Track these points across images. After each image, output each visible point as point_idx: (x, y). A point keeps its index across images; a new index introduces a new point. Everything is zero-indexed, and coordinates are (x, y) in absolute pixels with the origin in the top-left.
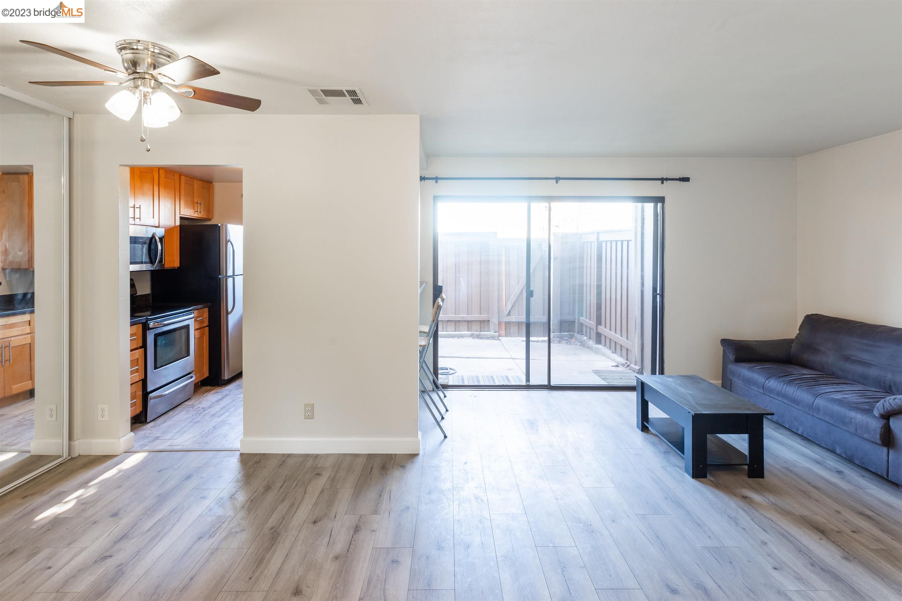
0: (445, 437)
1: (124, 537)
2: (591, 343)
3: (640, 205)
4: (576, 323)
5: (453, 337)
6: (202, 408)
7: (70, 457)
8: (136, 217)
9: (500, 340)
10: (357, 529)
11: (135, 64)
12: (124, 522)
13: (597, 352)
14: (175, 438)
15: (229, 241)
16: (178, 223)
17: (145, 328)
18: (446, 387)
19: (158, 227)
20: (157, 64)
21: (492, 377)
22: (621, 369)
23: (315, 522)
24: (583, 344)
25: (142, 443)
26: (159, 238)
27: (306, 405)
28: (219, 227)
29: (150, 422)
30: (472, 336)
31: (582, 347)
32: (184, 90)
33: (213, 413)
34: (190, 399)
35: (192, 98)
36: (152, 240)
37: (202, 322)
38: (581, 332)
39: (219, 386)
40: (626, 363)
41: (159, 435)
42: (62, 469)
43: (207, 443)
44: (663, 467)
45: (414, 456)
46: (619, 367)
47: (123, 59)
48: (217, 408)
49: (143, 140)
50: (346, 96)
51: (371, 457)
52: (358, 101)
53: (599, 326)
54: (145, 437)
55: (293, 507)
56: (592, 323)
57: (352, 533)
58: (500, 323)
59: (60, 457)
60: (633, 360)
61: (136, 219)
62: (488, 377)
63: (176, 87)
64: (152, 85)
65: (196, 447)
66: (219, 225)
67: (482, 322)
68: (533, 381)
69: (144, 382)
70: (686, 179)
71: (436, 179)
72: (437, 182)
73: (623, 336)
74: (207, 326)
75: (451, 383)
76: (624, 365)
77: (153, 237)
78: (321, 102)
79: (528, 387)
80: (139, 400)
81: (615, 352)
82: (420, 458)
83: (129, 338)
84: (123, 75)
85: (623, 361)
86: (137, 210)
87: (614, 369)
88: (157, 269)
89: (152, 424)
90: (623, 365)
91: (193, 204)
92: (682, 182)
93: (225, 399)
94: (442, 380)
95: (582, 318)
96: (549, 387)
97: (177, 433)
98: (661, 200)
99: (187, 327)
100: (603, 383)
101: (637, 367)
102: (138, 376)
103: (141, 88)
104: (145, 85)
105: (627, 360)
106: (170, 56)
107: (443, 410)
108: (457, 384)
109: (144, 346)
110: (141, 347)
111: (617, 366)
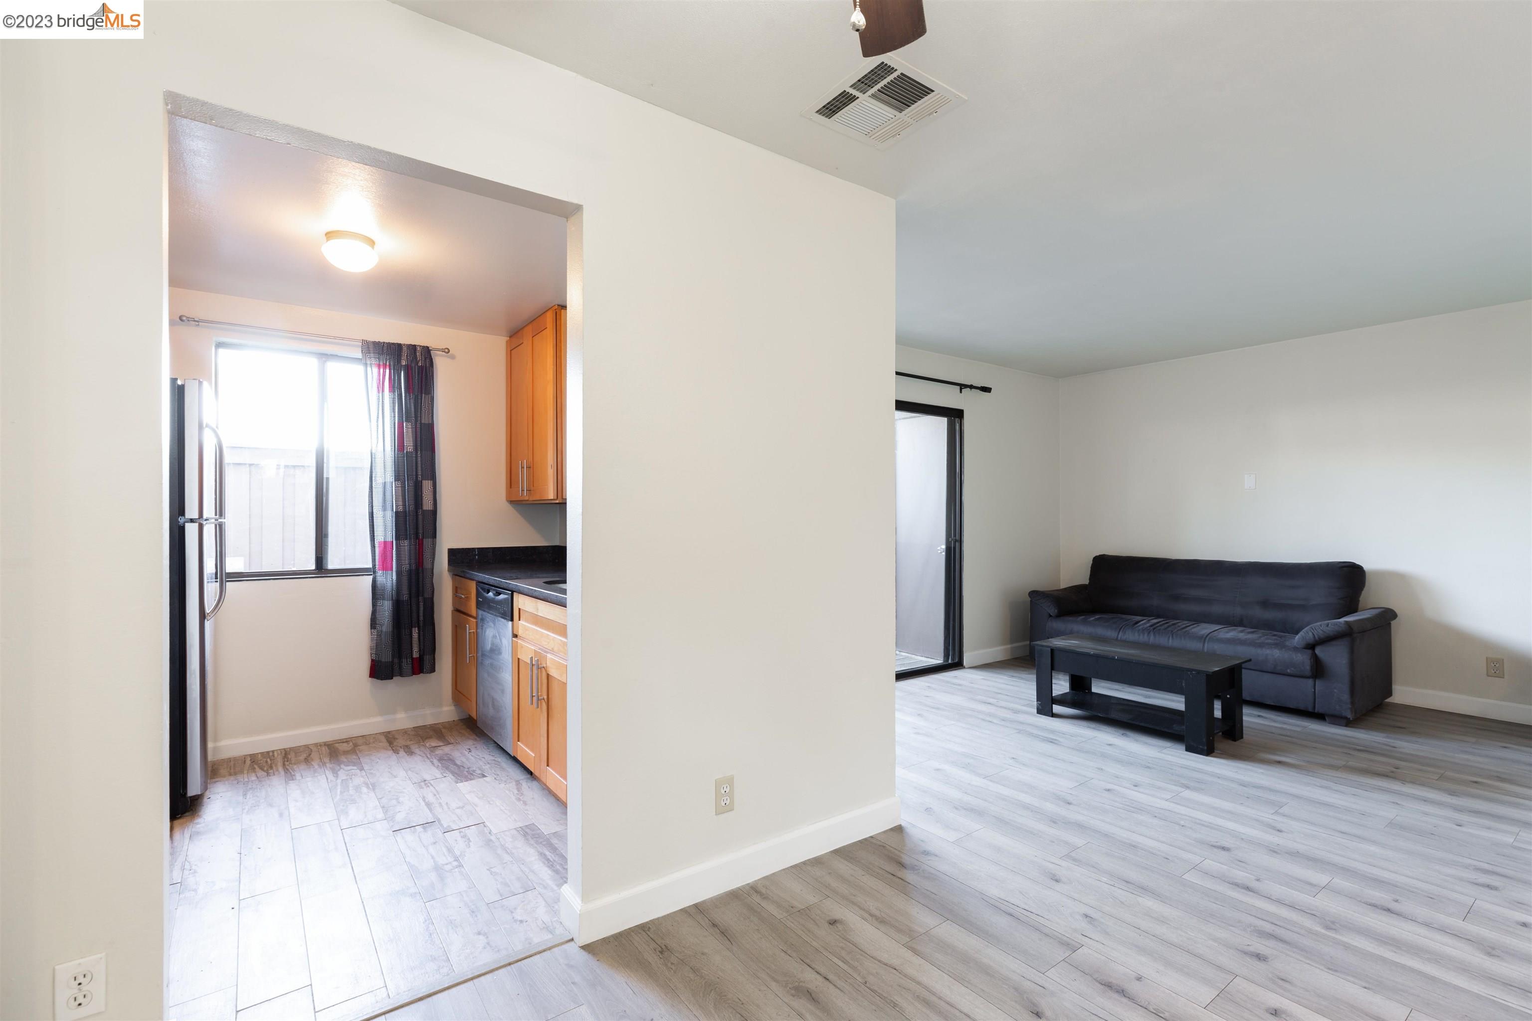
3: (937, 420)
70: (987, 390)
92: (982, 392)
98: (958, 413)
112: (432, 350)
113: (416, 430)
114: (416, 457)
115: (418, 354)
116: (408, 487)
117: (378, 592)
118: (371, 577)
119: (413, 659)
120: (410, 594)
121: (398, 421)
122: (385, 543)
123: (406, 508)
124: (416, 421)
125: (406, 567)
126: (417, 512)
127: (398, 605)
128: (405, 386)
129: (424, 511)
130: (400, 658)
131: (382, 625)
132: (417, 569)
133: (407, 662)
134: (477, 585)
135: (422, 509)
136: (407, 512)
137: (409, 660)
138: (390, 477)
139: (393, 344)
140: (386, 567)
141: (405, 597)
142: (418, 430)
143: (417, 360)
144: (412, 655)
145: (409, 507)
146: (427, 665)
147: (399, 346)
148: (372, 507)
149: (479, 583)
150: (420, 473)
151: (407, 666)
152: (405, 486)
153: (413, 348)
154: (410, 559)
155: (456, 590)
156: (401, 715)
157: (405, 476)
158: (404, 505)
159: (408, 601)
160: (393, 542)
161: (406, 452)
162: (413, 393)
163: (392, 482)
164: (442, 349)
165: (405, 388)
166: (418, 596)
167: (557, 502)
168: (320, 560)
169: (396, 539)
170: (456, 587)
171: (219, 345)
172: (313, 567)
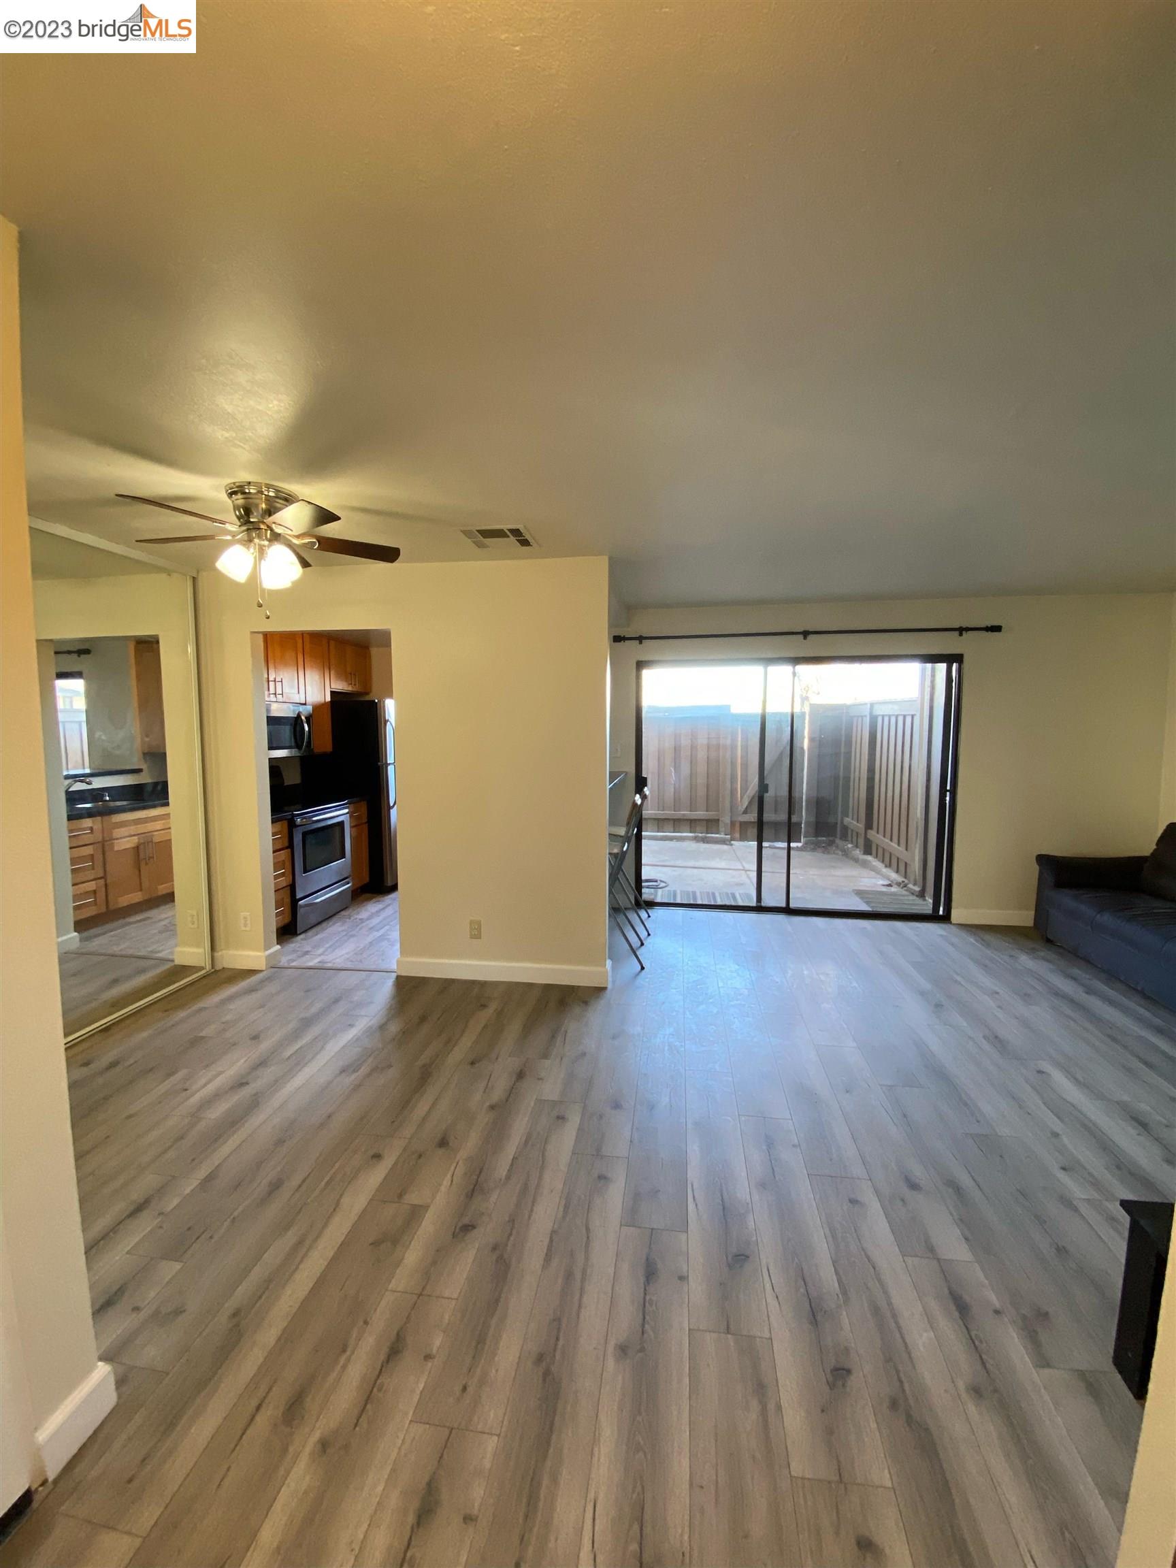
0: (643, 968)
1: (262, 1063)
2: (858, 853)
3: (929, 665)
4: (838, 826)
5: (671, 839)
6: (360, 919)
7: (213, 970)
8: (277, 693)
9: (732, 845)
10: (520, 1075)
11: (248, 511)
12: (265, 1045)
13: (865, 865)
14: (326, 953)
15: (388, 720)
16: (328, 699)
17: (292, 825)
18: (651, 904)
19: (305, 704)
20: (272, 510)
21: (713, 894)
22: (894, 889)
23: (472, 1063)
24: (846, 854)
25: (290, 957)
26: (306, 718)
27: (471, 922)
28: (376, 703)
29: (300, 934)
30: (696, 839)
31: (844, 857)
32: (306, 541)
33: (371, 926)
34: (346, 908)
35: (318, 549)
36: (297, 720)
37: (358, 818)
38: (844, 837)
39: (381, 894)
40: (903, 882)
41: (310, 949)
42: (205, 982)
43: (361, 961)
44: (929, 1025)
45: (601, 990)
46: (891, 886)
47: (234, 506)
48: (375, 921)
49: (260, 606)
50: (508, 537)
51: (548, 988)
52: (525, 543)
53: (869, 831)
54: (294, 951)
55: (450, 1043)
56: (861, 826)
57: (514, 1079)
58: (733, 823)
59: (202, 968)
60: (912, 879)
61: (277, 696)
62: (708, 893)
63: (298, 537)
64: (268, 536)
65: (349, 965)
66: (376, 701)
67: (708, 821)
68: (767, 901)
69: (292, 887)
70: (997, 629)
71: (641, 639)
72: (641, 643)
73: (901, 845)
74: (366, 823)
75: (659, 900)
76: (900, 884)
77: (299, 716)
78: (480, 545)
79: (759, 909)
80: (286, 908)
81: (889, 866)
82: (608, 992)
83: (271, 838)
84: (233, 526)
85: (900, 879)
86: (279, 685)
87: (884, 889)
88: (305, 754)
89: (302, 936)
90: (898, 884)
91: (343, 675)
92: (990, 633)
93: (387, 910)
94: (647, 894)
95: (847, 819)
96: (788, 911)
97: (330, 947)
98: (958, 658)
99: (341, 824)
100: (863, 907)
101: (917, 889)
102: (284, 882)
103: (256, 541)
104: (259, 537)
105: (906, 878)
106: (289, 499)
107: (643, 934)
108: (666, 901)
109: (291, 846)
110: (287, 848)
111: (890, 885)
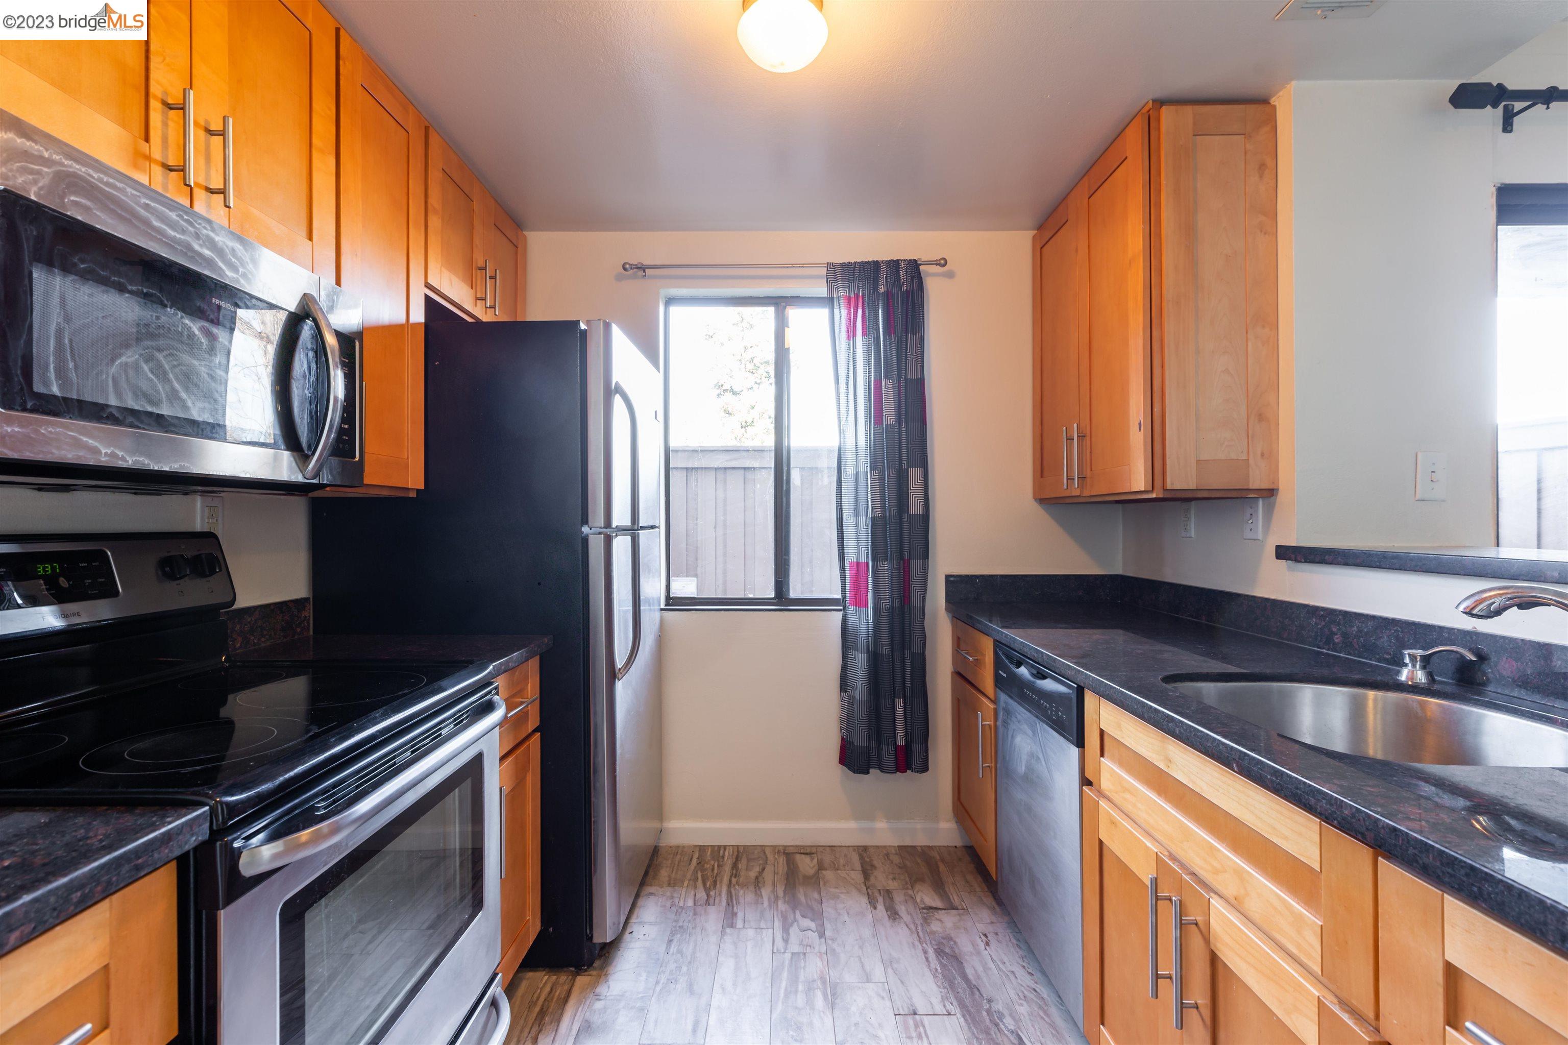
15: (619, 390)
16: (418, 318)
26: (338, 335)
37: (520, 719)
74: (536, 730)
77: (306, 312)
88: (328, 482)
112: (921, 265)
113: (899, 391)
114: (900, 432)
115: (901, 273)
116: (888, 479)
117: (850, 638)
118: (841, 613)
119: (896, 747)
120: (892, 644)
121: (874, 378)
122: (858, 564)
123: (885, 512)
124: (899, 376)
125: (886, 603)
126: (901, 519)
127: (875, 658)
128: (883, 324)
129: (910, 516)
130: (879, 742)
131: (854, 689)
132: (902, 608)
133: (888, 750)
134: (995, 646)
135: (908, 513)
136: (887, 518)
137: (892, 748)
138: (864, 465)
139: (868, 263)
140: (860, 602)
141: (885, 650)
142: (903, 390)
143: (900, 282)
144: (896, 742)
145: (890, 511)
146: (916, 760)
147: (876, 264)
148: (841, 510)
149: (998, 644)
150: (904, 456)
151: (889, 758)
152: (884, 478)
153: (894, 264)
154: (892, 591)
155: (958, 643)
156: (881, 824)
157: (884, 463)
158: (883, 507)
159: (889, 656)
160: (868, 563)
161: (886, 425)
162: (894, 333)
163: (867, 472)
164: (936, 260)
165: (884, 328)
166: (903, 648)
167: (1154, 496)
168: (781, 584)
169: (873, 560)
170: (959, 638)
171: (670, 301)
172: (773, 595)
